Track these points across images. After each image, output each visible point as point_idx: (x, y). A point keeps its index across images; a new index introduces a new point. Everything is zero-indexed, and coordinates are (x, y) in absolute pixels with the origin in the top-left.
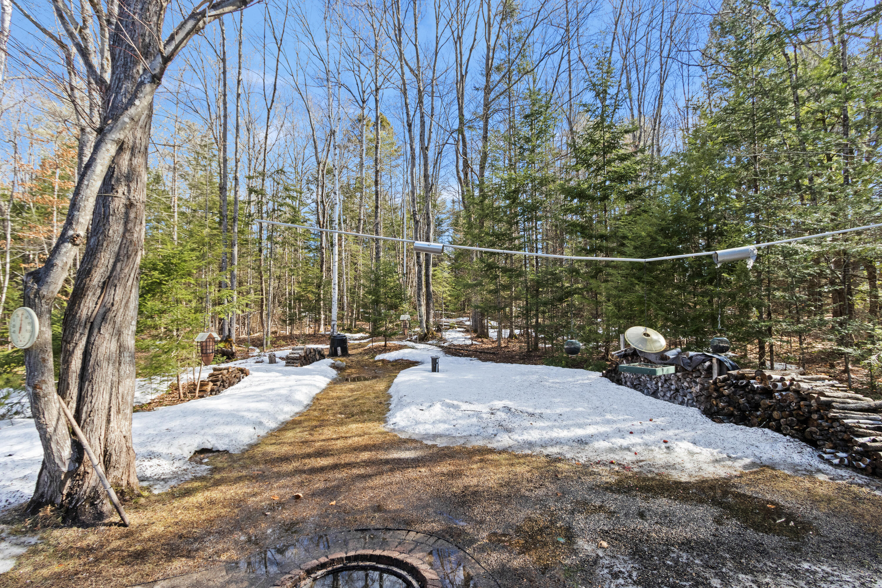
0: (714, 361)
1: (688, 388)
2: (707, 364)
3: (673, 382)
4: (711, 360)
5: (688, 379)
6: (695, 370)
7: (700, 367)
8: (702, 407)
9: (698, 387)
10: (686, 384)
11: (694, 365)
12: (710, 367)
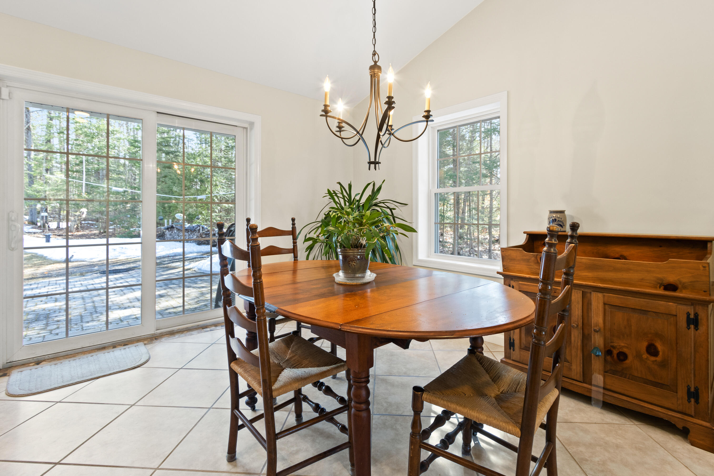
0: (201, 227)
1: (192, 237)
2: (199, 228)
3: (187, 236)
4: (200, 227)
5: (192, 234)
6: (195, 230)
7: (196, 229)
8: (197, 243)
9: (196, 236)
10: (192, 236)
11: (194, 229)
12: (199, 229)
